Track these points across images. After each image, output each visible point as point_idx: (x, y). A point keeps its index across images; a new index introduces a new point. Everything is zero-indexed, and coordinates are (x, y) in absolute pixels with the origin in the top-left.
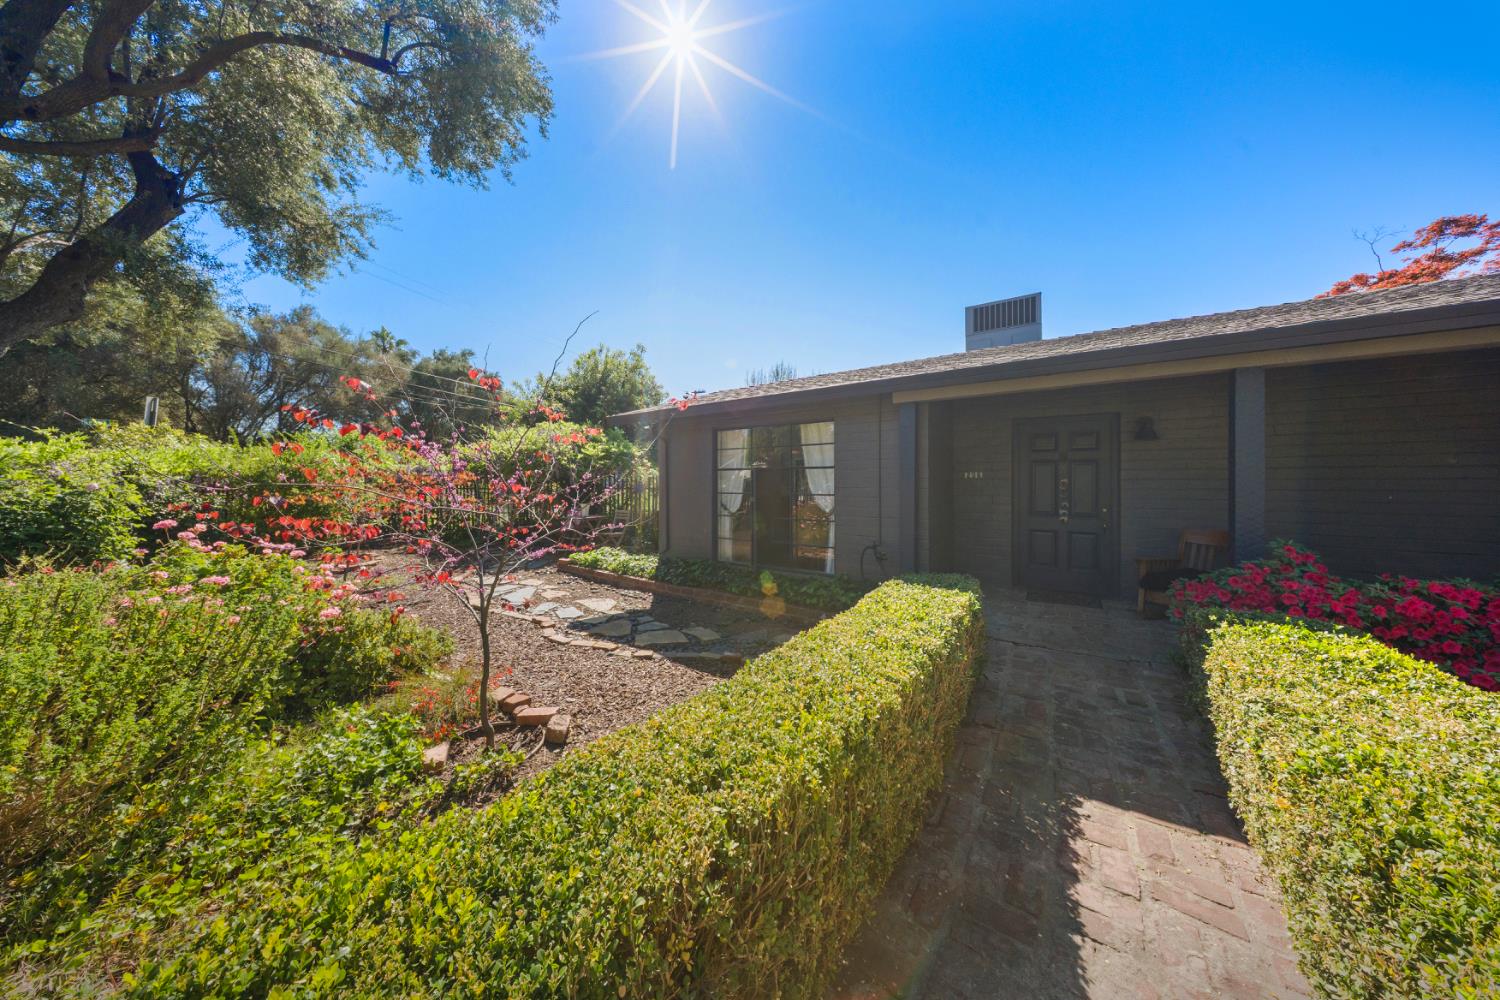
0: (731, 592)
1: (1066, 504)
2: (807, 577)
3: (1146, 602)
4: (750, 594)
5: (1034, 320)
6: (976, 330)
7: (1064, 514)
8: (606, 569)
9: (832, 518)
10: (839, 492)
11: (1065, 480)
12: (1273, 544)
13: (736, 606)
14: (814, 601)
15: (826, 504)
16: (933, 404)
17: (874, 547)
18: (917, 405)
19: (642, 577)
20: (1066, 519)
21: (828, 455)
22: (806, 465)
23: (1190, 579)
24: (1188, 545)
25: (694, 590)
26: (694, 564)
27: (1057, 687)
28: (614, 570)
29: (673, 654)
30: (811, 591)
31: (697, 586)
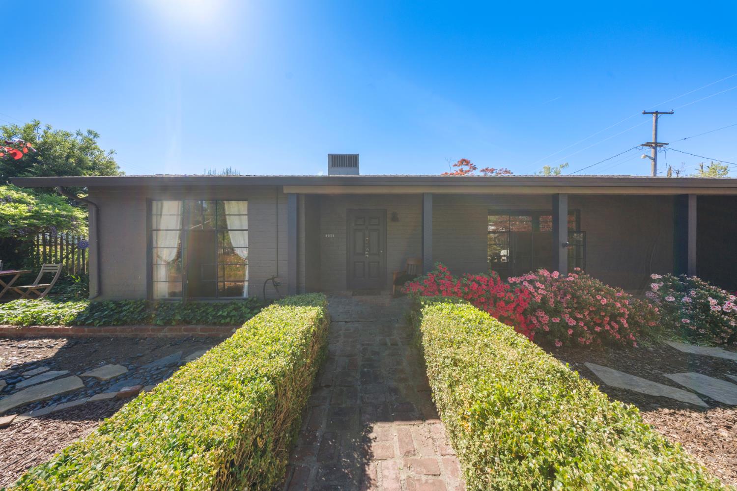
0: (156, 325)
1: (368, 249)
2: (229, 302)
3: (395, 290)
4: (174, 323)
5: (356, 166)
6: (333, 166)
7: (367, 254)
8: (7, 323)
9: (247, 262)
10: (252, 245)
11: (367, 239)
12: (436, 264)
13: (161, 335)
14: (228, 320)
15: (243, 253)
16: (308, 196)
17: (273, 279)
18: (298, 195)
19: (56, 324)
20: (368, 256)
21: (244, 222)
22: (229, 228)
23: (411, 281)
24: (409, 265)
25: (118, 328)
26: (125, 305)
27: (363, 345)
28: (18, 323)
29: (46, 410)
30: (225, 314)
31: (123, 325)
